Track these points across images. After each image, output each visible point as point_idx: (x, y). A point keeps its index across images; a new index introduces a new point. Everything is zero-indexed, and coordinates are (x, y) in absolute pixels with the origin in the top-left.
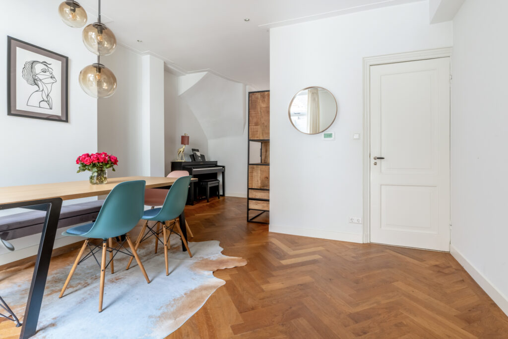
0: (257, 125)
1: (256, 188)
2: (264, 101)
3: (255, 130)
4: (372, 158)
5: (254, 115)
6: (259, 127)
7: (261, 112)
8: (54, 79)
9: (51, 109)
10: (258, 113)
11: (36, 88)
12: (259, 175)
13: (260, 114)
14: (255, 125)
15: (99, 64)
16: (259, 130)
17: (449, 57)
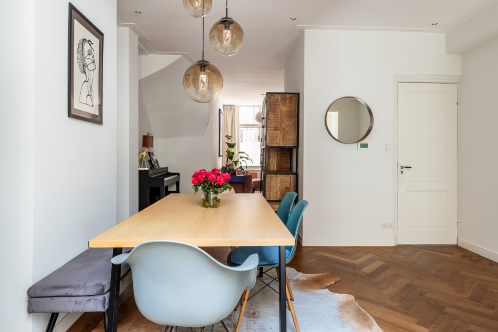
0: (276, 130)
1: (274, 199)
2: (286, 104)
3: (274, 135)
4: (399, 167)
5: (272, 118)
6: (278, 132)
7: (281, 116)
8: (95, 64)
9: (93, 106)
10: (278, 117)
12: (279, 185)
13: (280, 118)
14: (274, 130)
16: (279, 136)
17: (456, 83)
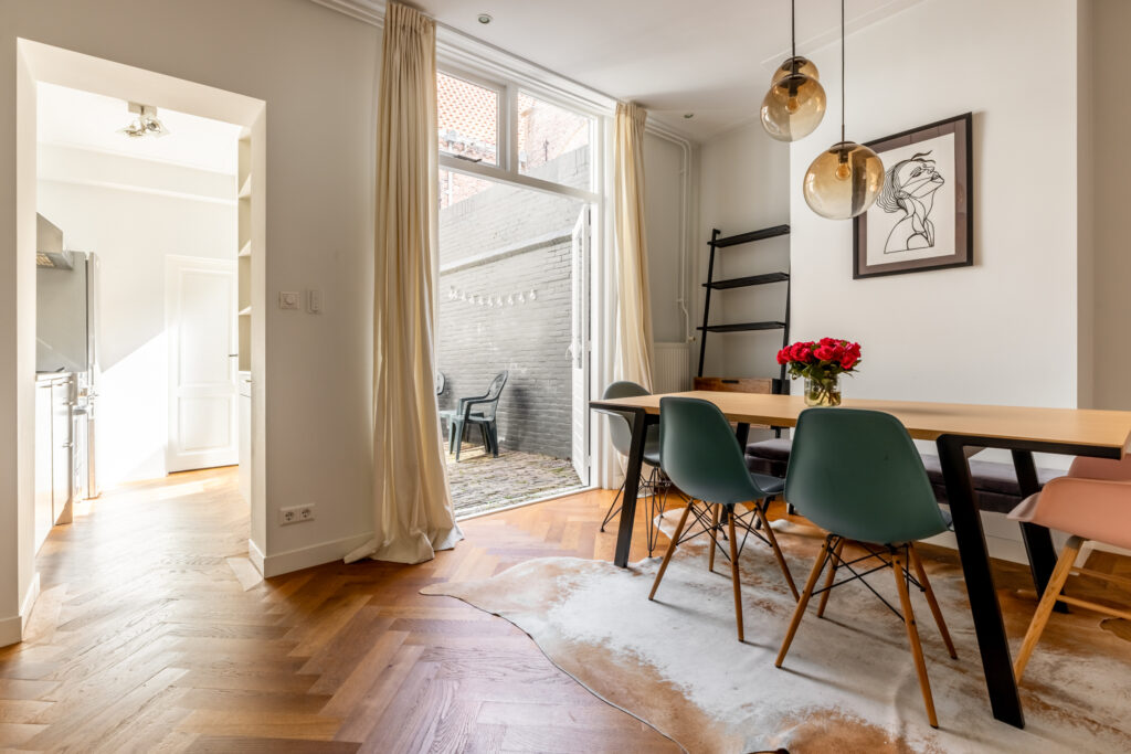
8: (939, 180)
9: (932, 246)
11: (901, 213)
15: (843, 143)
